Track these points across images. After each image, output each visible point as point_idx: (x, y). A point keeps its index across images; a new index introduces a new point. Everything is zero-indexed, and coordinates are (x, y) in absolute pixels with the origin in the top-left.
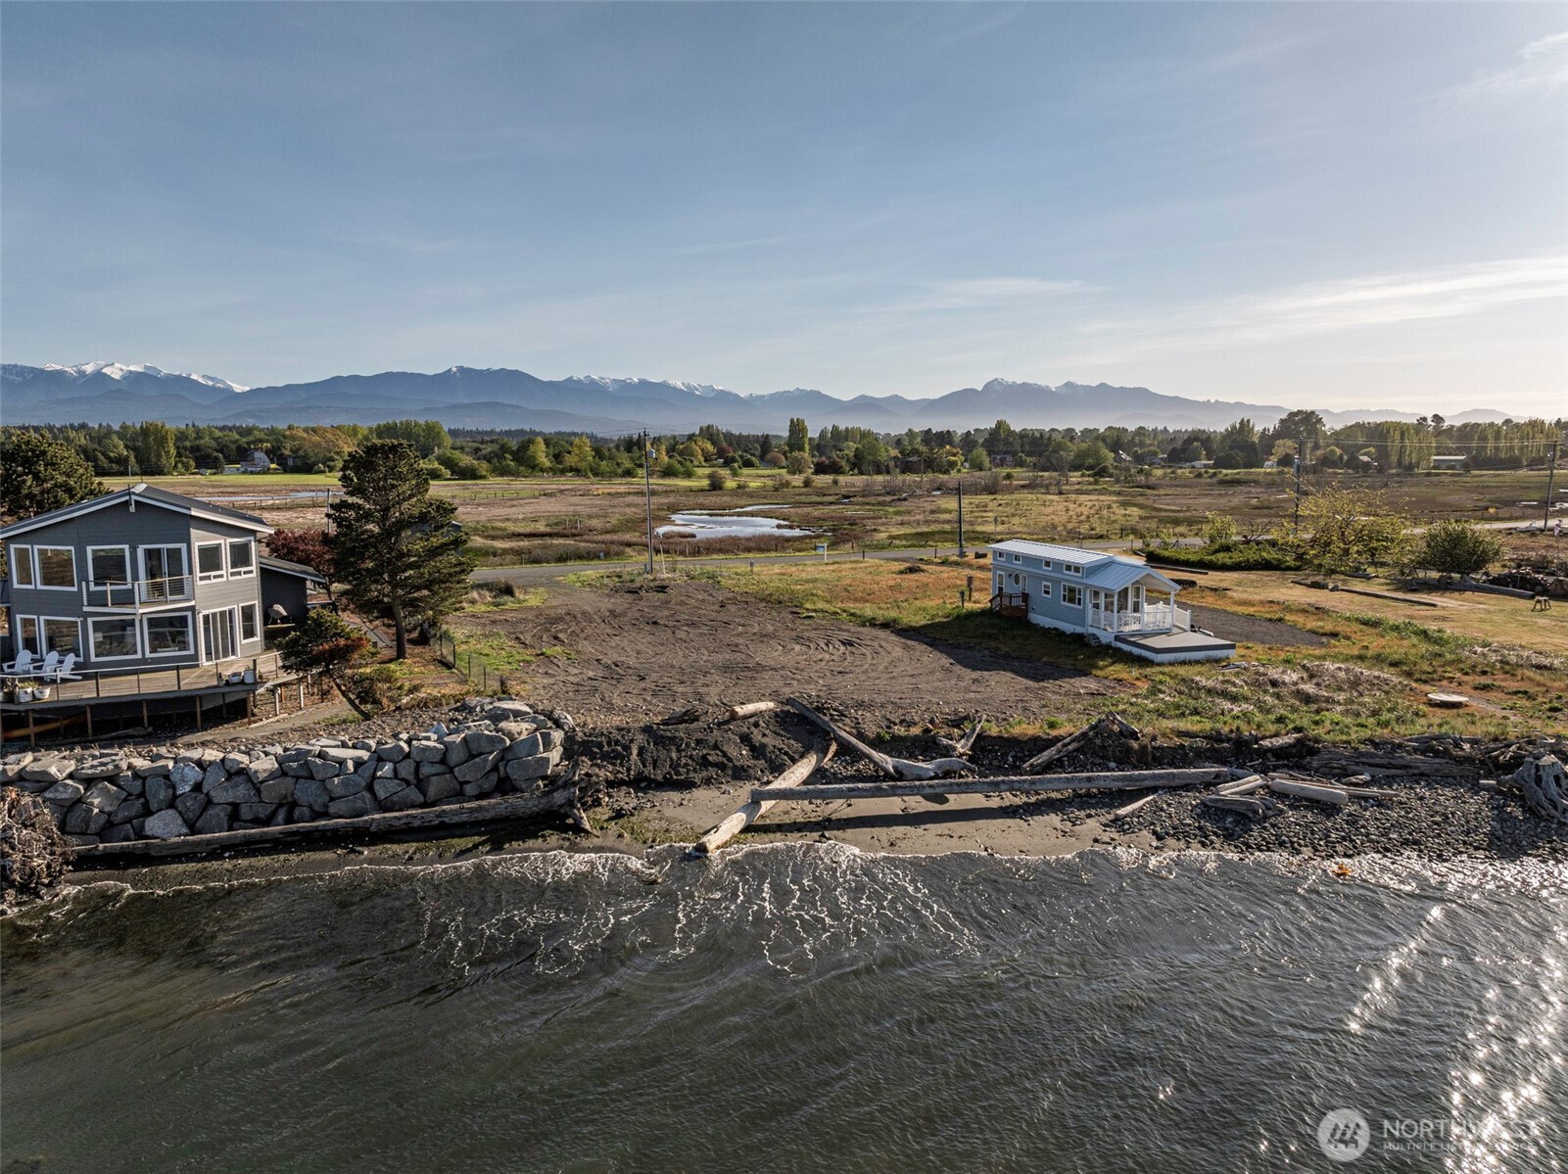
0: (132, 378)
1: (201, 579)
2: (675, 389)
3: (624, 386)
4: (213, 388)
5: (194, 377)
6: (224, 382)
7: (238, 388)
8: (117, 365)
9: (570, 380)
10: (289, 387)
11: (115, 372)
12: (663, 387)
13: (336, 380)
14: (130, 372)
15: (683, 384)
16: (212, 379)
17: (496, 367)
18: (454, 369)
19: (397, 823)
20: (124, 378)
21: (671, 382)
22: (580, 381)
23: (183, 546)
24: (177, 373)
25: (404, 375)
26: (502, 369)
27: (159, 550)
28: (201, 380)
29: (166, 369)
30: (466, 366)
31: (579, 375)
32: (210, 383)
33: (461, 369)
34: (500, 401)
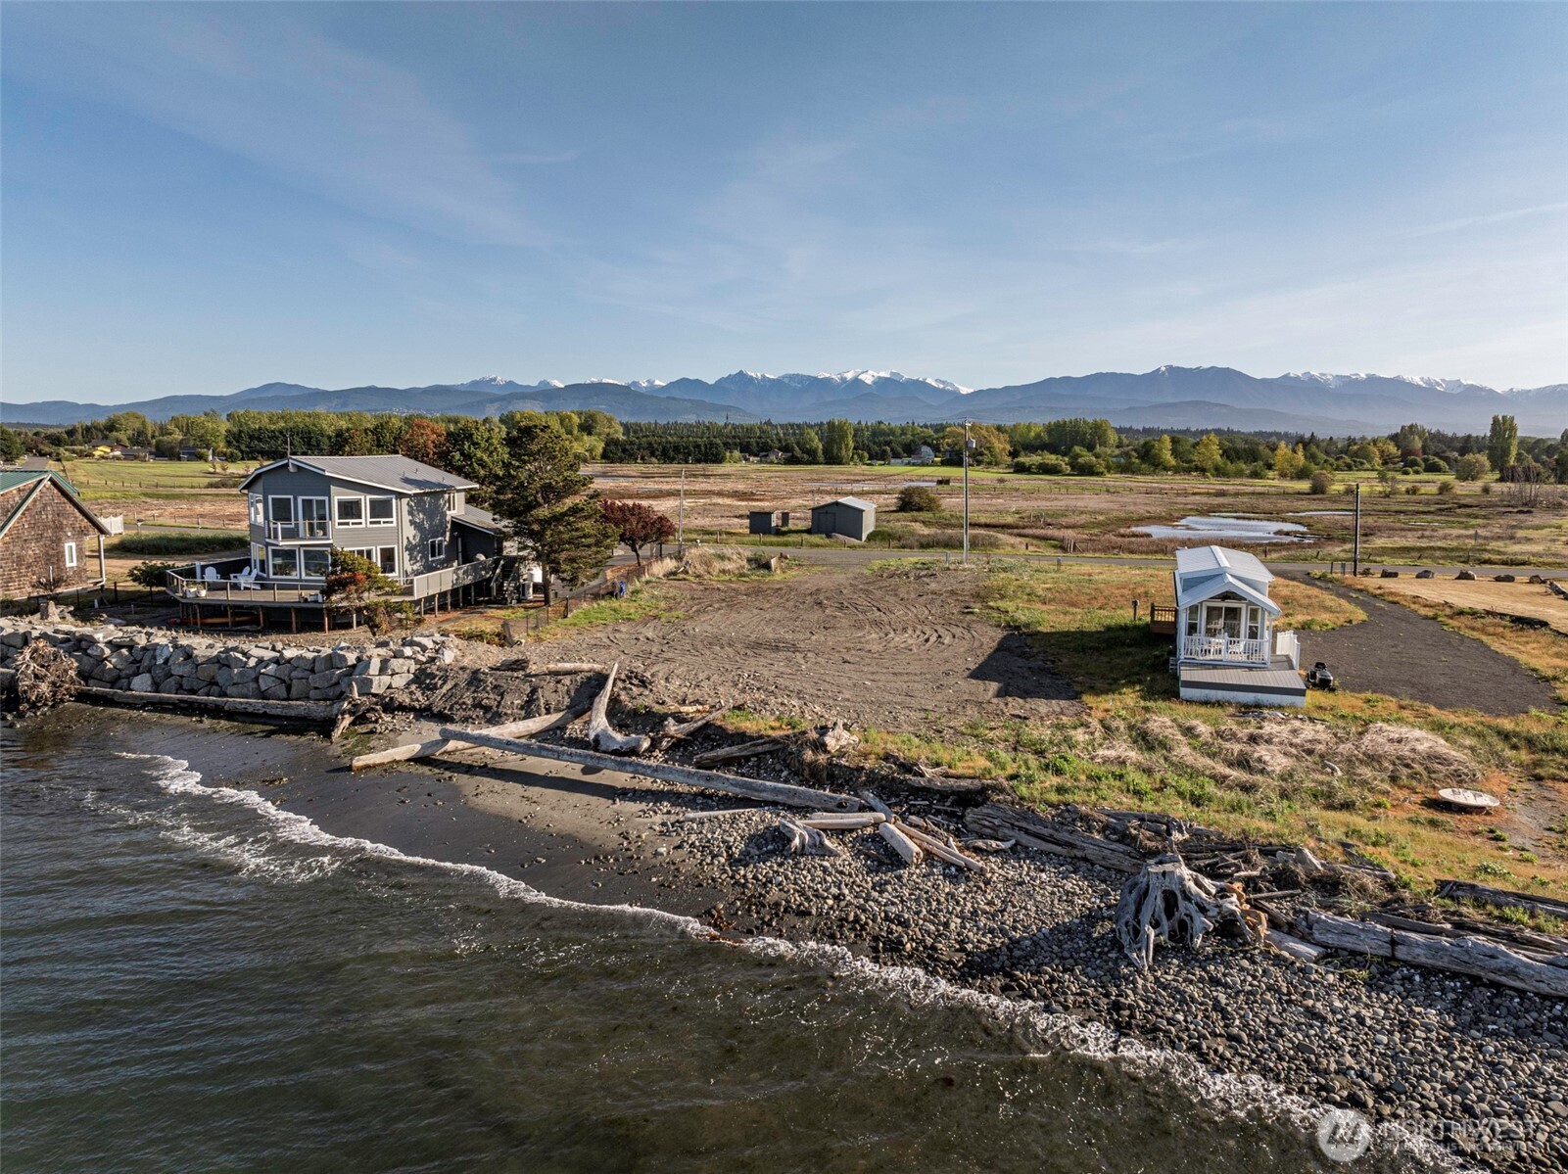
0: (881, 383)
1: (339, 524)
2: (1411, 385)
3: (1349, 383)
4: (943, 390)
5: (929, 381)
6: (952, 385)
7: (964, 390)
8: (870, 372)
9: (1286, 377)
10: (1006, 388)
11: (868, 379)
12: (1397, 383)
13: (1049, 382)
14: (880, 378)
15: (1422, 379)
16: (943, 382)
17: (1206, 366)
18: (1163, 369)
19: (239, 707)
20: (874, 383)
21: (1407, 377)
22: (1297, 378)
23: (326, 498)
24: (915, 378)
25: (1114, 374)
26: (1212, 368)
27: (311, 501)
28: (934, 384)
29: (908, 374)
30: (1175, 365)
31: (1297, 371)
32: (941, 386)
33: (1170, 368)
34: (1207, 400)
